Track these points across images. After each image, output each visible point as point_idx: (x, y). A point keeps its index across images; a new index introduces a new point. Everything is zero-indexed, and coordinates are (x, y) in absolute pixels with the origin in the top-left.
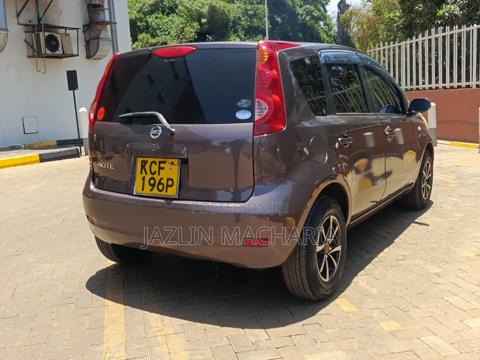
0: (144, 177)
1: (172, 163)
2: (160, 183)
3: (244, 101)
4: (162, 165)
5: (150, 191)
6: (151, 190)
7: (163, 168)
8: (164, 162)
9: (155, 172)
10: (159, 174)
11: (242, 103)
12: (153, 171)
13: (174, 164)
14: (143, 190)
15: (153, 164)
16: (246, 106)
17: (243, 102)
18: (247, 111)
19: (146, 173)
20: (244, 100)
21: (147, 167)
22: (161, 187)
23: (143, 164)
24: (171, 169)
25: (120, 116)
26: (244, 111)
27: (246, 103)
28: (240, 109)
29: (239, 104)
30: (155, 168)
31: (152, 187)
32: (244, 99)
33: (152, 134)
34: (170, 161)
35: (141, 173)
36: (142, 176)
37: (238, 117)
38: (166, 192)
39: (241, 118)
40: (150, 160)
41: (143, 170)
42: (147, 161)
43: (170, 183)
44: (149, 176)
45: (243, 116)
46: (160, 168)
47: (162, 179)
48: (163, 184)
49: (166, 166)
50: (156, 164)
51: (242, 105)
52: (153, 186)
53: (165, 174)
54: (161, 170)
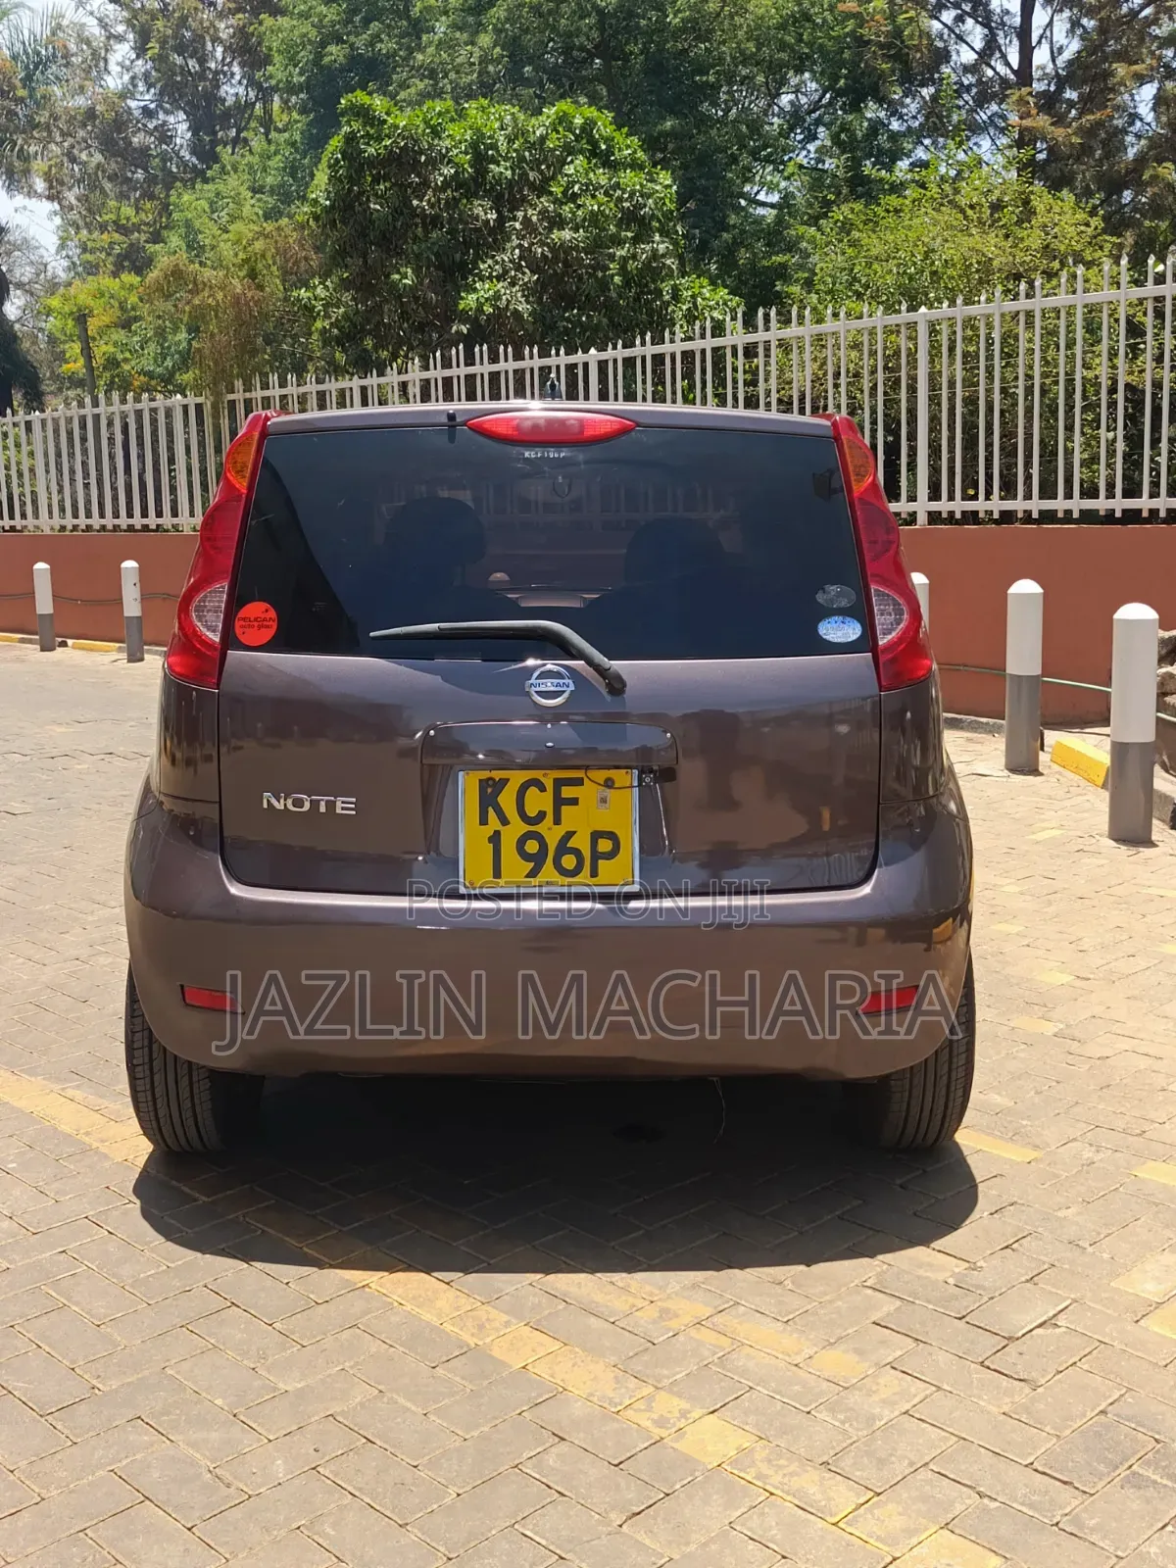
0: (497, 834)
1: (609, 784)
2: (563, 848)
3: (834, 589)
4: (567, 792)
5: (528, 876)
6: (533, 874)
7: (574, 802)
8: (579, 782)
9: (542, 815)
10: (557, 821)
11: (830, 597)
12: (532, 813)
13: (616, 785)
14: (497, 874)
15: (533, 791)
16: (844, 603)
17: (833, 593)
18: (848, 619)
19: (505, 821)
20: (834, 587)
21: (507, 800)
22: (569, 862)
23: (489, 790)
24: (604, 801)
25: (372, 634)
26: (841, 618)
27: (839, 595)
28: (827, 613)
29: (820, 598)
30: (538, 802)
31: (533, 864)
32: (833, 584)
33: (539, 693)
34: (601, 775)
35: (484, 821)
36: (488, 830)
37: (825, 637)
38: (594, 873)
39: (836, 641)
40: (517, 778)
41: (491, 810)
42: (505, 782)
43: (605, 845)
44: (518, 827)
45: (840, 634)
46: (559, 802)
47: (570, 835)
48: (577, 852)
49: (587, 793)
50: (543, 789)
51: (832, 600)
52: (538, 861)
53: (581, 821)
54: (564, 808)
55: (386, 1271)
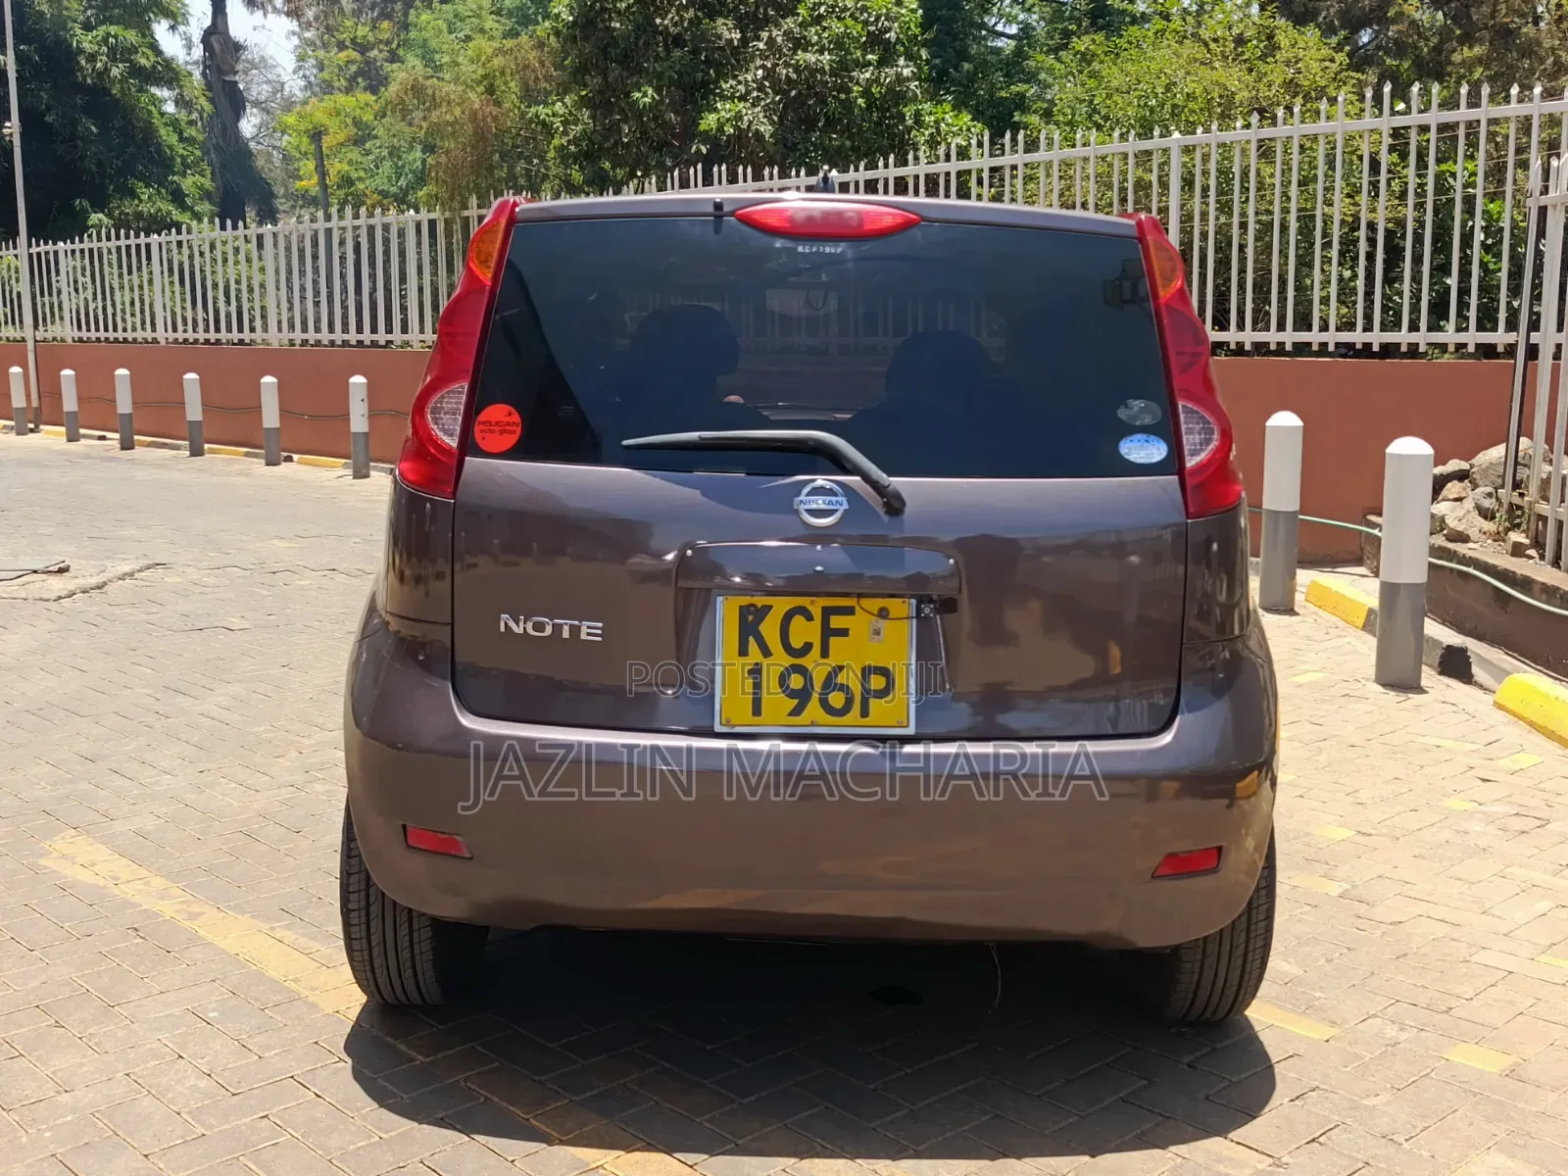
1: (883, 613)
3: (1138, 404)
4: (836, 622)
5: (791, 714)
6: (796, 712)
7: (843, 632)
8: (849, 611)
9: (808, 647)
10: (825, 653)
11: (1133, 412)
12: (796, 643)
13: (891, 616)
14: (757, 710)
15: (798, 621)
16: (1148, 420)
17: (1136, 409)
18: (1152, 437)
19: (767, 653)
20: (1137, 402)
21: (770, 628)
22: (837, 699)
23: (750, 618)
24: (877, 632)
25: (625, 442)
26: (1145, 436)
27: (1142, 410)
28: (1129, 430)
29: (1122, 413)
30: (804, 632)
31: (797, 701)
32: (1136, 399)
33: (807, 511)
34: (875, 604)
35: (743, 651)
37: (1126, 457)
38: (865, 713)
39: (1138, 461)
40: (782, 605)
41: (751, 639)
42: (768, 609)
44: (781, 660)
45: (1143, 453)
46: (828, 632)
49: (858, 623)
50: (810, 618)
51: (1135, 417)
52: (802, 697)
53: (852, 654)
54: (834, 641)
55: (623, 1150)
